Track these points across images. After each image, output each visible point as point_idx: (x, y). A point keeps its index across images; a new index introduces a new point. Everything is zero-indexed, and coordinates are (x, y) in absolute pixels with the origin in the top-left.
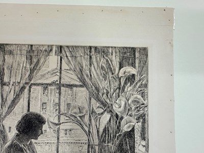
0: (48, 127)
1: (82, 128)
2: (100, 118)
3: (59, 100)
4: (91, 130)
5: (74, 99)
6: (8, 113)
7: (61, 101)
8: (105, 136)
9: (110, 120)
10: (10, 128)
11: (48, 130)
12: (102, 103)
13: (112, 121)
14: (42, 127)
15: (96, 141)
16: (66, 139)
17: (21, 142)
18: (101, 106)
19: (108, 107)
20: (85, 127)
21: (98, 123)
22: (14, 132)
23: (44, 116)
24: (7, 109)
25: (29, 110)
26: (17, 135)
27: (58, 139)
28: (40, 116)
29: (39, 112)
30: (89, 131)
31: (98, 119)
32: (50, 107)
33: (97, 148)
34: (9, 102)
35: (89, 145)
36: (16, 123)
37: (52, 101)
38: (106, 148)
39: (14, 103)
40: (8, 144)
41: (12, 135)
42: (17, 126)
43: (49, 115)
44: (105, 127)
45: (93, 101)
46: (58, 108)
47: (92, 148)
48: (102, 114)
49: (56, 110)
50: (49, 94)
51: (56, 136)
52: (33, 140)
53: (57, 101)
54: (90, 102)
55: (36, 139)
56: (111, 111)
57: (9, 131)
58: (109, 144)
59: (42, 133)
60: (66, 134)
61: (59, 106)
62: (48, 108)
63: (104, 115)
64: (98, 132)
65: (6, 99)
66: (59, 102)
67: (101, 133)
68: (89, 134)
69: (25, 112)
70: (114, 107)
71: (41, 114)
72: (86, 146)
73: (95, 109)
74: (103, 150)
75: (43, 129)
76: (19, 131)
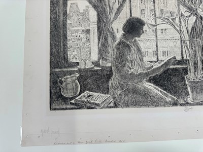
0: (147, 27)
1: (175, 28)
2: (188, 20)
3: (154, 7)
4: (182, 29)
5: (166, 6)
6: (115, 18)
7: (156, 8)
8: (194, 33)
9: (196, 21)
10: (118, 29)
11: (148, 30)
12: (189, 8)
13: (197, 22)
14: (143, 28)
15: (187, 38)
16: (163, 36)
17: (127, 40)
18: (188, 10)
19: (194, 11)
20: (176, 27)
21: (186, 24)
22: (121, 32)
23: (143, 19)
24: (114, 15)
25: (131, 15)
26: (124, 35)
27: (156, 36)
28: (140, 19)
29: (139, 17)
30: (180, 30)
31: (186, 21)
32: (148, 12)
33: (188, 42)
34: (115, 10)
35: (181, 41)
36: (122, 25)
37: (149, 8)
38: (196, 43)
39: (119, 10)
40: (117, 42)
41: (119, 35)
42: (123, 28)
43: (148, 19)
44: (193, 27)
45: (181, 6)
46: (153, 13)
47: (184, 43)
48: (189, 16)
49: (153, 15)
50: (146, 3)
51: (155, 34)
52: (136, 38)
53: (152, 8)
54: (179, 8)
55: (139, 37)
56: (196, 14)
57: (117, 32)
58: (198, 40)
59: (143, 32)
60: (162, 33)
61: (155, 11)
62: (146, 13)
63: (191, 18)
64: (187, 30)
65: (113, 8)
66: (155, 9)
67: (190, 31)
68: (180, 32)
69: (129, 17)
70: (198, 11)
71: (141, 18)
72: (179, 42)
73: (183, 13)
74: (193, 44)
75: (144, 29)
76: (125, 32)
